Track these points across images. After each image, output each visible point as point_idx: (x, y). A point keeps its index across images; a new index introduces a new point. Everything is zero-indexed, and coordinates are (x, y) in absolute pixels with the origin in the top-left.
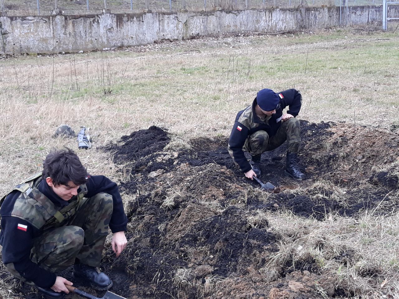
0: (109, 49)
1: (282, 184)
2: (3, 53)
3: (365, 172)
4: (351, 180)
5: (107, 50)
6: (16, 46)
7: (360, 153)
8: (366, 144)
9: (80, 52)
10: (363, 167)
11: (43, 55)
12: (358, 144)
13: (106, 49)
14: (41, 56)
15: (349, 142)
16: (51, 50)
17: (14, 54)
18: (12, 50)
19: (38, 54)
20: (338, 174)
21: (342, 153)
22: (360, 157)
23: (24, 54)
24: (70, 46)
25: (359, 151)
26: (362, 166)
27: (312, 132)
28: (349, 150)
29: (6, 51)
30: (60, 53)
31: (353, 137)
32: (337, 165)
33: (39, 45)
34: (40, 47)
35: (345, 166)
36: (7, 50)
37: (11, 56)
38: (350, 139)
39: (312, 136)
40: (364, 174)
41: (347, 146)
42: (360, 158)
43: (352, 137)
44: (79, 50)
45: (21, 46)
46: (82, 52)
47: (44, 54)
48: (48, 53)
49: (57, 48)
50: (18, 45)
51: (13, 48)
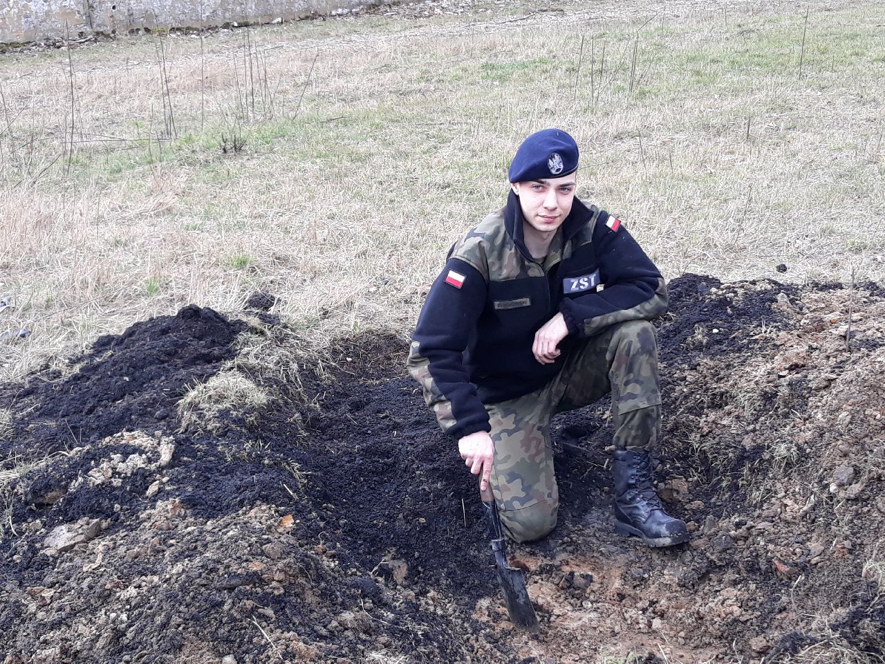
0: (346, 11)
1: (564, 550)
2: (89, 29)
3: (854, 545)
4: (804, 569)
5: (339, 15)
6: (119, 11)
7: (846, 455)
8: (873, 422)
9: (275, 21)
10: (852, 521)
11: (186, 31)
12: (844, 416)
13: (340, 11)
14: (179, 34)
15: (812, 401)
16: (205, 19)
17: (114, 32)
18: (108, 22)
19: (173, 30)
20: (761, 533)
21: (783, 446)
22: (844, 471)
23: (138, 30)
24: (251, 8)
25: (844, 447)
26: (848, 517)
27: (709, 334)
28: (808, 435)
29: (94, 26)
30: (227, 26)
31: (830, 381)
32: (762, 488)
33: (174, 7)
34: (177, 12)
35: (788, 502)
36: (98, 21)
37: (108, 36)
38: (818, 389)
39: (708, 346)
40: (850, 551)
41: (805, 420)
42: (844, 478)
43: (825, 383)
44: (272, 16)
45: (131, 12)
46: (280, 20)
47: (188, 28)
48: (198, 26)
49: (220, 13)
50: (123, 8)
51: (112, 16)
